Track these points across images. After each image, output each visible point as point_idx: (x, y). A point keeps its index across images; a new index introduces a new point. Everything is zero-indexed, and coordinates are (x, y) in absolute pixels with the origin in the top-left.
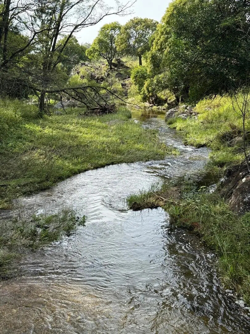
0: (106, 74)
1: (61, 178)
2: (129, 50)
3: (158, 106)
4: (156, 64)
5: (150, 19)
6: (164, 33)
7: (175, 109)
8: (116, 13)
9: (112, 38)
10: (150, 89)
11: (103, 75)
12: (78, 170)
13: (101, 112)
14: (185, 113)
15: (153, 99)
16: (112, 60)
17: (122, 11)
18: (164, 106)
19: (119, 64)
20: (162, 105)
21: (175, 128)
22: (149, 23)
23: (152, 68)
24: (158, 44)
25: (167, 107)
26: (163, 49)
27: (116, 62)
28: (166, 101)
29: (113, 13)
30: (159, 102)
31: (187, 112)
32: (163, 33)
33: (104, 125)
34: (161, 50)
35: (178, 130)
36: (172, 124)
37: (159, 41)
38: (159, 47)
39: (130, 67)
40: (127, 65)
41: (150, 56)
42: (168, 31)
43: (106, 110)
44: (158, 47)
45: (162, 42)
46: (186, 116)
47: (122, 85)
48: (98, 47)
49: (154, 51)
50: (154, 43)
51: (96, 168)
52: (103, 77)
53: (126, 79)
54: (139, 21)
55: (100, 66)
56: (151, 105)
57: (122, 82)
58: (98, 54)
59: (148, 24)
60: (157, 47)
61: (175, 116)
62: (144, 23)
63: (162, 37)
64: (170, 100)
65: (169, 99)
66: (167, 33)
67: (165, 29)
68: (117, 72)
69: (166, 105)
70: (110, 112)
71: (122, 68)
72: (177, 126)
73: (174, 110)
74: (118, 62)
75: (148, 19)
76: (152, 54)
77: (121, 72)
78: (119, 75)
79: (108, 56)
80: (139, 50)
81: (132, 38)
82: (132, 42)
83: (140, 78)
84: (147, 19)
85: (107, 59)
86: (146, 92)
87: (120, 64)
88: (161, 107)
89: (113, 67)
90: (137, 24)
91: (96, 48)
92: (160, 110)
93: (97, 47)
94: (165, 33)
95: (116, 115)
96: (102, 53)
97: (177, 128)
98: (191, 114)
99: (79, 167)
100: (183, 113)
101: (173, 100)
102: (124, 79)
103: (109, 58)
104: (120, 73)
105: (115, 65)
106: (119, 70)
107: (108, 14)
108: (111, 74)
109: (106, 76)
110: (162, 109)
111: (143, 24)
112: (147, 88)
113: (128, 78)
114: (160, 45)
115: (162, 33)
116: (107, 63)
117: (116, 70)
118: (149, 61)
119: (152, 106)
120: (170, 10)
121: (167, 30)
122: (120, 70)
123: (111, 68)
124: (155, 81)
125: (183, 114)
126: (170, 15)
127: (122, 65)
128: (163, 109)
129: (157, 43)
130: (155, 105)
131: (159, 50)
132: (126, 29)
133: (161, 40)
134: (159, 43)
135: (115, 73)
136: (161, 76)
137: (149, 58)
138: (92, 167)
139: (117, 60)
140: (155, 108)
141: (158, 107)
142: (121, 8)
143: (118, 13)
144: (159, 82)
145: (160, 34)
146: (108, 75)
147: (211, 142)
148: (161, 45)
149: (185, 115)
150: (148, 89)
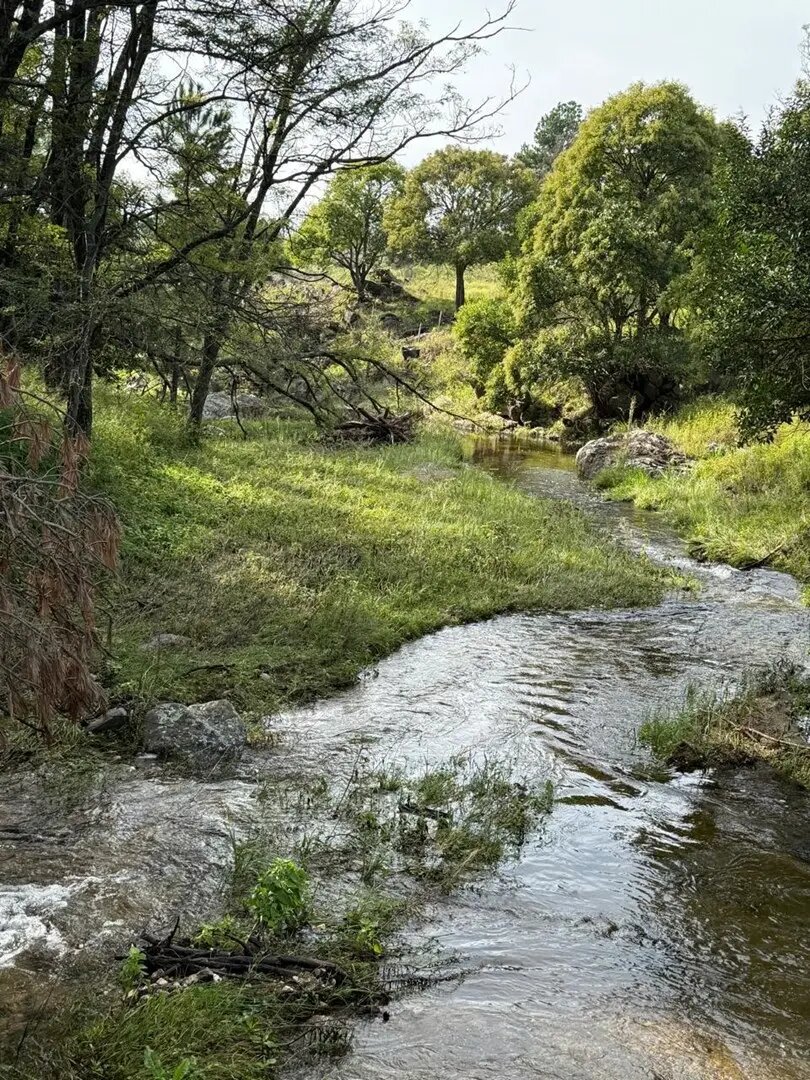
0: (348, 315)
1: (380, 651)
2: (427, 245)
3: (532, 427)
4: (546, 295)
5: (497, 154)
6: (574, 202)
7: (608, 441)
8: (448, 133)
9: (371, 206)
10: (523, 372)
11: (336, 318)
12: (420, 625)
13: (372, 436)
14: (646, 455)
15: (518, 402)
16: (365, 273)
17: (465, 126)
18: (552, 429)
19: (388, 286)
20: (546, 425)
21: (630, 501)
22: (497, 165)
23: (530, 307)
24: (552, 234)
25: (565, 431)
26: (567, 250)
27: (377, 280)
28: (556, 412)
29: (439, 133)
30: (535, 414)
31: (652, 451)
32: (570, 200)
33: (406, 478)
34: (561, 252)
35: (639, 507)
36: (611, 486)
37: (555, 225)
38: (556, 244)
39: (423, 299)
40: (410, 292)
41: (529, 270)
42: (586, 196)
43: (385, 432)
44: (552, 243)
45: (566, 228)
46: (651, 464)
47: (407, 354)
48: (325, 231)
49: (539, 255)
50: (538, 230)
51: (467, 620)
52: (338, 324)
53: (415, 333)
54: (463, 159)
55: (323, 290)
56: (509, 422)
57: (402, 342)
58: (326, 253)
59: (493, 168)
60: (547, 244)
61: (612, 462)
62: (481, 164)
63: (567, 213)
64: (570, 410)
65: (567, 405)
66: (582, 203)
67: (576, 190)
68: (382, 313)
69: (560, 424)
70: (399, 439)
71: (396, 301)
72: (634, 497)
73: (608, 444)
74: (383, 280)
75: (494, 152)
76: (534, 267)
77: (397, 313)
78: (391, 322)
79: (354, 259)
80: (461, 247)
81: (436, 210)
82: (433, 220)
83: (485, 335)
84: (490, 152)
85: (350, 267)
86: (509, 380)
87: (387, 288)
88: (542, 432)
89: (368, 295)
90: (457, 165)
91: (319, 234)
92: (541, 440)
93: (323, 230)
94: (577, 203)
95: (420, 451)
96: (336, 251)
97: (637, 502)
98: (666, 457)
99: (415, 616)
100: (640, 454)
101: (582, 410)
102: (407, 334)
103: (358, 267)
104: (392, 315)
105: (376, 290)
106: (387, 305)
107: (421, 133)
108: (363, 316)
109: (348, 321)
110: (548, 436)
111: (479, 168)
112: (512, 368)
113: (422, 332)
114: (559, 239)
115: (567, 202)
116: (349, 281)
117: (378, 305)
118: (522, 285)
119: (512, 427)
120: (593, 134)
121: (583, 195)
122: (392, 305)
123: (362, 299)
124: (541, 348)
125: (642, 458)
126: (596, 148)
127: (398, 291)
128: (551, 439)
129: (550, 231)
130: (522, 424)
131: (553, 253)
132: (421, 180)
133: (564, 222)
134: (556, 232)
135: (376, 315)
136: (560, 332)
137: (525, 277)
138: (456, 619)
139: (380, 273)
140: (522, 431)
141: (534, 430)
142: (463, 118)
143: (454, 131)
144: (551, 351)
145: (559, 204)
146: (355, 318)
147: (785, 552)
148: (562, 239)
149: (648, 460)
150: (516, 374)
